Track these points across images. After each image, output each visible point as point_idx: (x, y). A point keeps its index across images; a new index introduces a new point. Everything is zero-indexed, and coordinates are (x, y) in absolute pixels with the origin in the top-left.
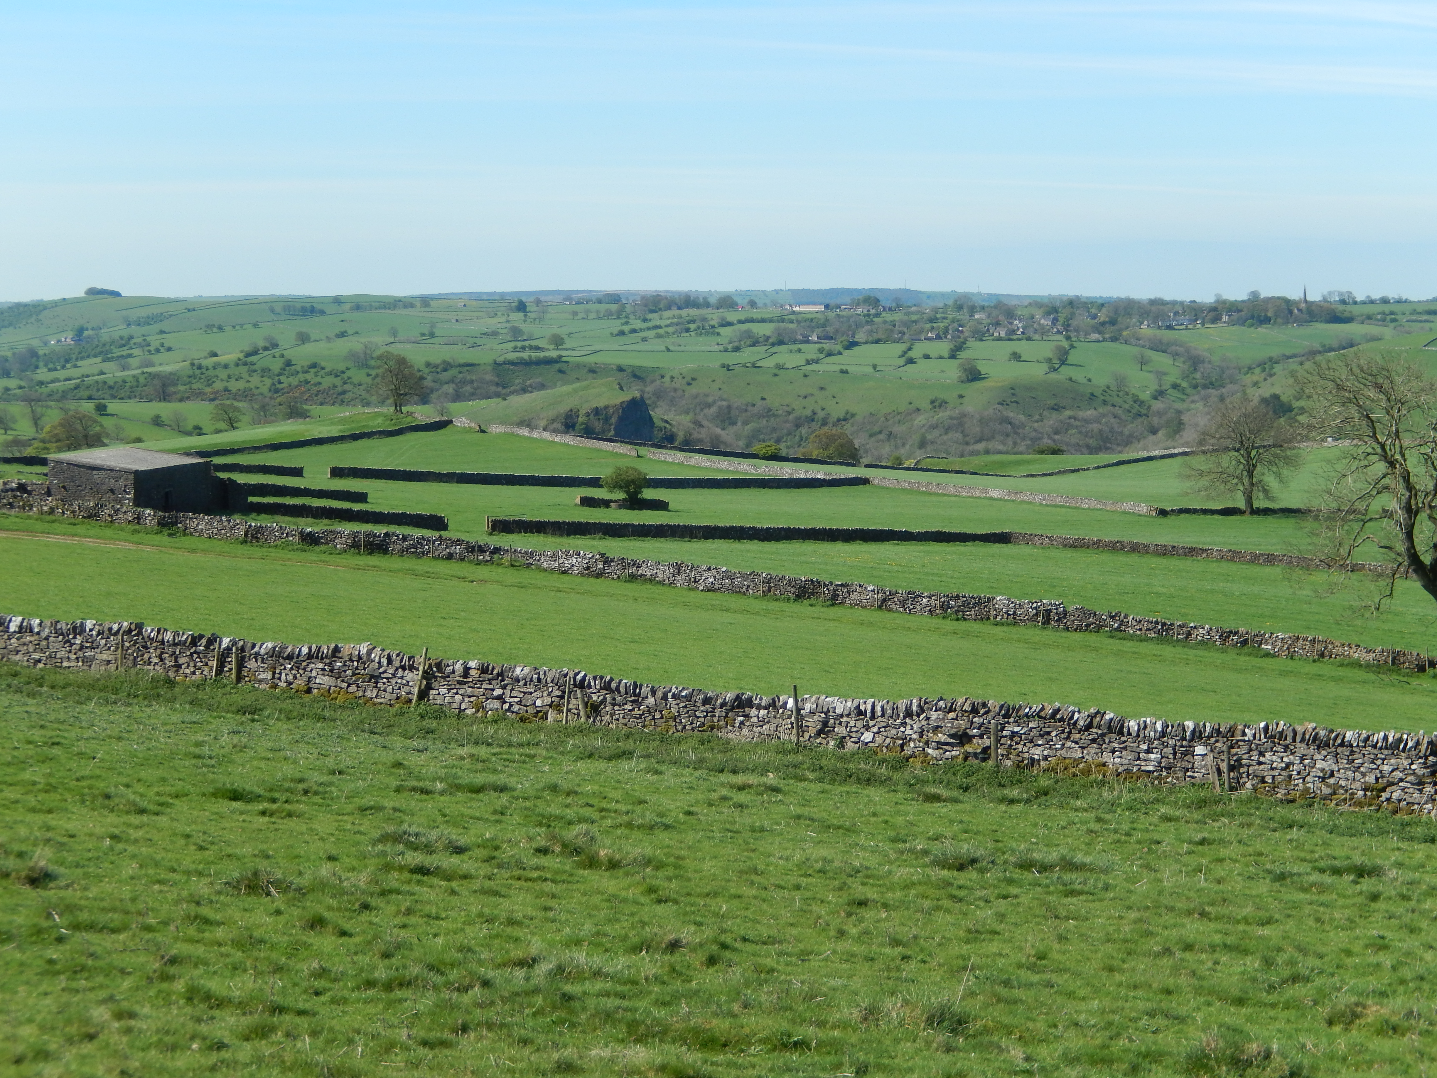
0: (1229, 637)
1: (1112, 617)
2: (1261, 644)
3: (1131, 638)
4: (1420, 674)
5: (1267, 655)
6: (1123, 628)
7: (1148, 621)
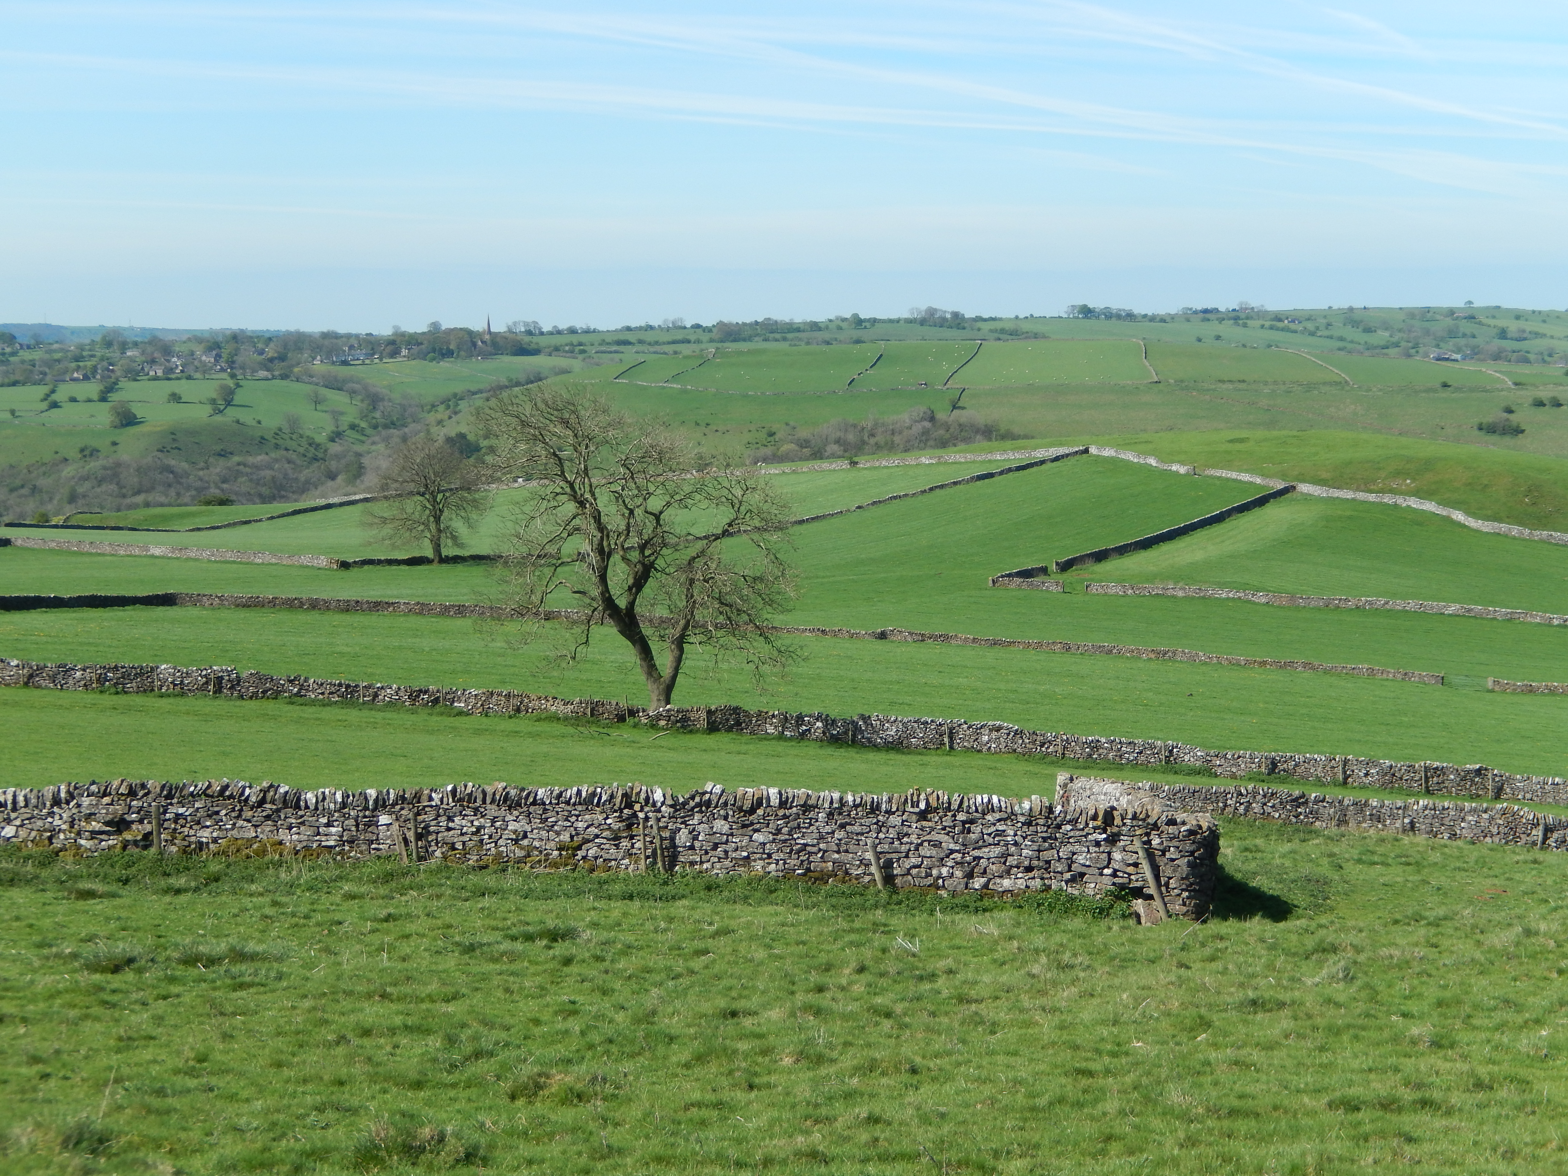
0: (418, 696)
1: (291, 681)
2: (453, 702)
3: (313, 703)
4: (621, 725)
5: (460, 713)
6: (303, 692)
7: (330, 684)
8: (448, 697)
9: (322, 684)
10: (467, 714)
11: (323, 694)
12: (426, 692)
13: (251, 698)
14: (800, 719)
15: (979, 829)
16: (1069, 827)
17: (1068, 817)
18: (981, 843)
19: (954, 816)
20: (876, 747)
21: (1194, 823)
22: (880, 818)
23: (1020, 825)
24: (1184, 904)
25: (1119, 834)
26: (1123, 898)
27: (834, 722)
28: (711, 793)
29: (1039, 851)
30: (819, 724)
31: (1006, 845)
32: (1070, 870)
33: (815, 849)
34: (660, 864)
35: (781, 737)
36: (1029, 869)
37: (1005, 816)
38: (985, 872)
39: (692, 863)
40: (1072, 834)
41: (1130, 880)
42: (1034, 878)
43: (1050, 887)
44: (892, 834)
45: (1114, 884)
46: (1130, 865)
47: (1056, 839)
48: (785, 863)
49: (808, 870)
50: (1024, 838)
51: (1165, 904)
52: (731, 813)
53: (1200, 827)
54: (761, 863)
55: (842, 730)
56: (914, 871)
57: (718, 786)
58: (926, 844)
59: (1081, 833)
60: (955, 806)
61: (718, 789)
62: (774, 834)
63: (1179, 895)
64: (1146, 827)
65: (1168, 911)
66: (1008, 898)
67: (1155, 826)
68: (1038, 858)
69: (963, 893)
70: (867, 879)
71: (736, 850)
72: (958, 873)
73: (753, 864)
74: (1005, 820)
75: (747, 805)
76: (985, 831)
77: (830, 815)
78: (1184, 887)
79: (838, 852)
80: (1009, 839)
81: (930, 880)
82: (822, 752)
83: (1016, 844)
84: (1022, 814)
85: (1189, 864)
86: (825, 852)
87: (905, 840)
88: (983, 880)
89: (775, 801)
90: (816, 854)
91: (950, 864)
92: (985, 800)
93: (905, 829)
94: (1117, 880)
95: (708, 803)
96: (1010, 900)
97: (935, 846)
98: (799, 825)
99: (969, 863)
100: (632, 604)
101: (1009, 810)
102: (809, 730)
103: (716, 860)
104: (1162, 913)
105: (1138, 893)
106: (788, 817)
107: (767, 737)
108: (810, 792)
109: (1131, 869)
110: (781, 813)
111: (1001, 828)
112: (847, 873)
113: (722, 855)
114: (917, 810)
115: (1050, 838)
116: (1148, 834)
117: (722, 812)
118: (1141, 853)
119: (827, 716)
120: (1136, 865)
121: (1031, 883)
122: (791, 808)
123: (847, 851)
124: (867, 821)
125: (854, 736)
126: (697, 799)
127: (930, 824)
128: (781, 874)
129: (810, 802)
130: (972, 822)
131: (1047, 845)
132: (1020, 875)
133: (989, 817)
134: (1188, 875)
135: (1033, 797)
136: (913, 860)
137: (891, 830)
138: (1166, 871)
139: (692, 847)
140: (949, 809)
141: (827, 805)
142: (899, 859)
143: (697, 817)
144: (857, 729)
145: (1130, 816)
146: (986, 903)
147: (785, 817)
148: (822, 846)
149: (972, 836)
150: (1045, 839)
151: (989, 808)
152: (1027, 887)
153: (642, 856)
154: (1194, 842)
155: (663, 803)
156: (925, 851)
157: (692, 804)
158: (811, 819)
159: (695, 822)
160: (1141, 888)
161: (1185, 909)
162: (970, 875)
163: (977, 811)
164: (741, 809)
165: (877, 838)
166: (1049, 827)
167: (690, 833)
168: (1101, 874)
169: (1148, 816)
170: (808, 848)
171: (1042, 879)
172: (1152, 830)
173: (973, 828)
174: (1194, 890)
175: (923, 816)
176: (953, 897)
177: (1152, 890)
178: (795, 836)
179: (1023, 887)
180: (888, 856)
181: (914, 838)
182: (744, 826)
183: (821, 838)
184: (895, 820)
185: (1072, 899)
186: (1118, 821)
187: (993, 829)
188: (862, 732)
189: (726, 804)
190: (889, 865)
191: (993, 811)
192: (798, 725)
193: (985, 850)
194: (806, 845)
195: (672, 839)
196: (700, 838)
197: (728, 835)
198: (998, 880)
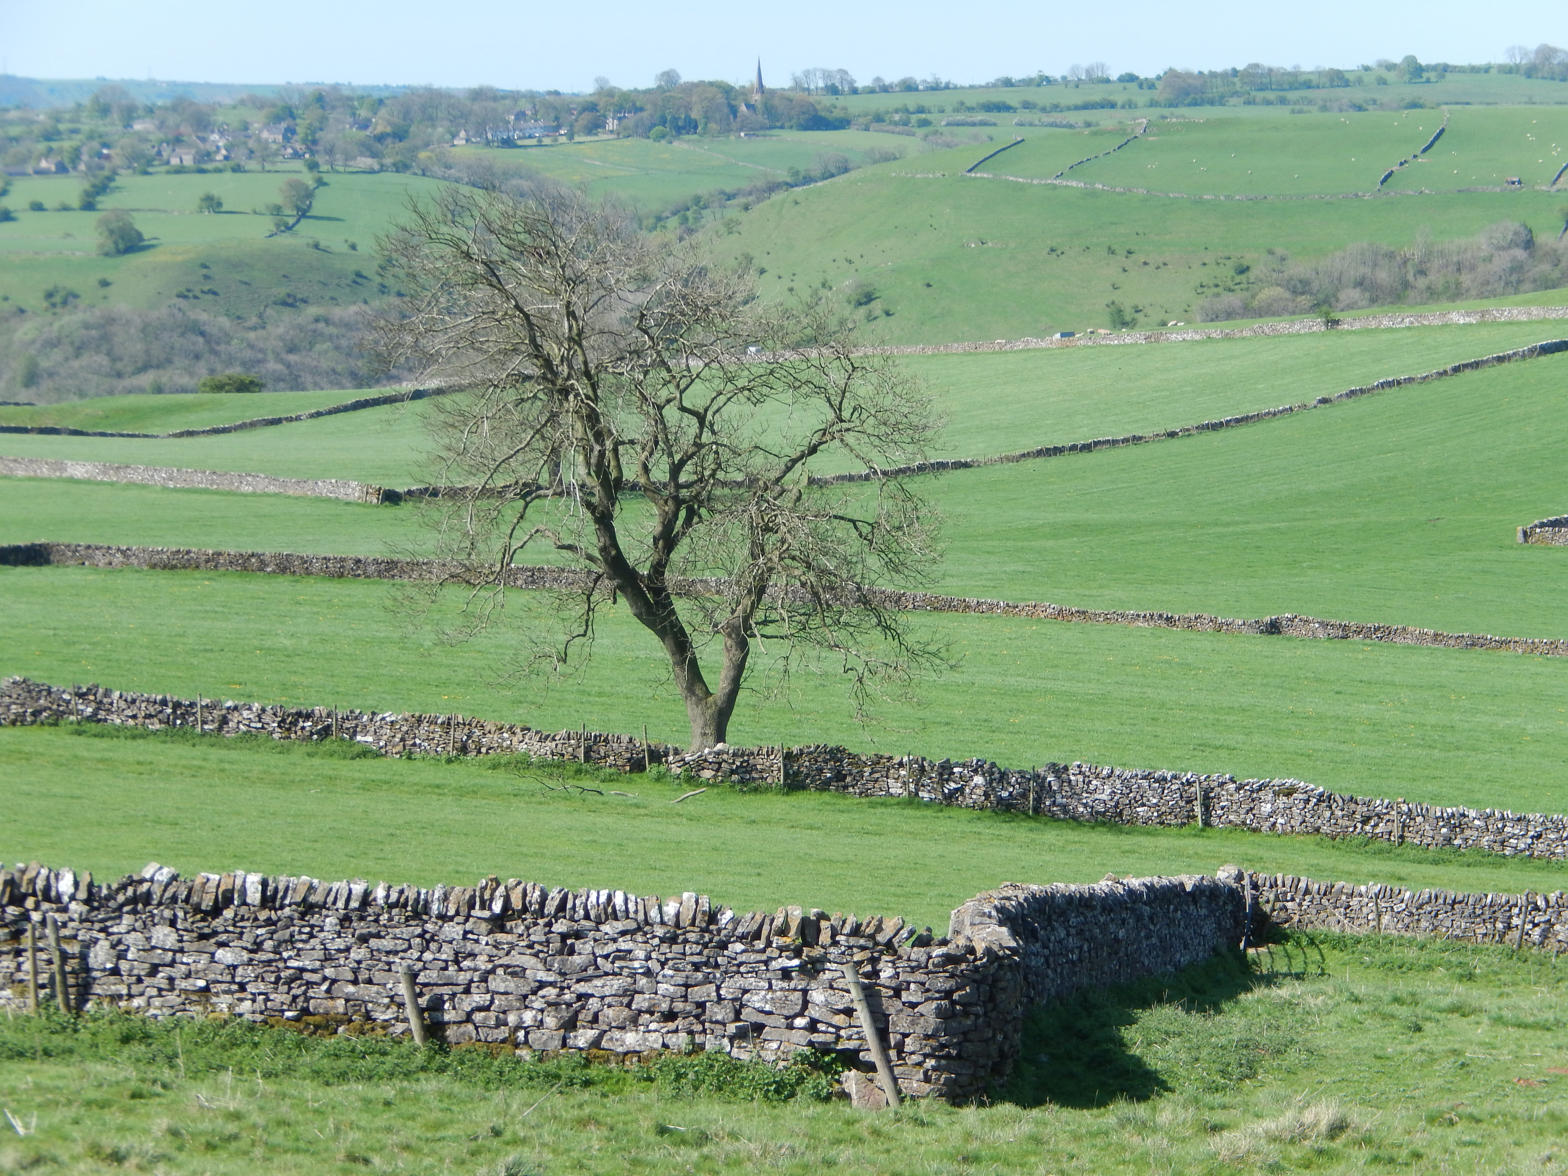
0: (294, 723)
1: (81, 696)
2: (355, 733)
3: (117, 732)
4: (635, 776)
5: (365, 753)
6: (102, 715)
7: (148, 701)
8: (347, 725)
9: (134, 701)
10: (377, 755)
11: (134, 717)
12: (308, 716)
13: (14, 723)
14: (946, 769)
15: (588, 948)
16: (739, 947)
17: (740, 930)
18: (591, 971)
19: (549, 924)
20: (1076, 820)
22: (429, 927)
23: (656, 941)
24: (927, 1079)
25: (823, 959)
26: (827, 1069)
27: (1003, 776)
28: (152, 880)
29: (687, 986)
30: (979, 780)
31: (633, 975)
32: (737, 1019)
33: (316, 977)
34: (60, 999)
35: (913, 801)
36: (670, 1016)
37: (633, 925)
38: (595, 1019)
39: (115, 998)
40: (743, 958)
41: (838, 1037)
42: (676, 1031)
43: (702, 1047)
44: (447, 953)
45: (811, 1044)
46: (837, 1012)
47: (717, 966)
48: (268, 999)
49: (305, 1011)
50: (663, 964)
51: (895, 1080)
52: (181, 914)
53: (971, 950)
54: (228, 998)
55: (1018, 790)
56: (478, 1017)
57: (165, 870)
58: (500, 971)
59: (759, 957)
60: (551, 907)
61: (163, 876)
62: (251, 951)
63: (920, 1064)
64: (873, 949)
65: (899, 1092)
66: (632, 1064)
67: (889, 947)
68: (685, 997)
69: (557, 1055)
70: (400, 1027)
71: (188, 976)
72: (551, 1021)
73: (214, 999)
74: (633, 932)
75: (207, 903)
76: (598, 952)
77: (345, 920)
78: (927, 1050)
79: (355, 982)
80: (636, 964)
81: (504, 1032)
82: (979, 827)
83: (648, 973)
84: (663, 923)
85: (942, 1012)
86: (334, 981)
87: (466, 964)
88: (592, 1034)
89: (254, 896)
90: (319, 984)
91: (538, 1004)
92: (603, 899)
93: (469, 946)
95: (147, 898)
96: (635, 1068)
97: (514, 974)
98: (292, 936)
99: (569, 1005)
100: (659, 568)
101: (641, 917)
102: (961, 790)
103: (154, 992)
104: (889, 1095)
105: (851, 1059)
106: (274, 923)
107: (889, 801)
108: (316, 882)
109: (840, 1020)
110: (263, 915)
111: (625, 946)
112: (368, 1017)
113: (164, 984)
114: (486, 914)
115: (706, 964)
116: (874, 961)
117: (167, 913)
118: (855, 993)
119: (993, 765)
121: (671, 1039)
122: (282, 907)
123: (370, 981)
124: (405, 932)
125: (1039, 800)
126: (130, 891)
127: (509, 938)
128: (259, 1018)
129: (313, 899)
130: (578, 935)
131: (700, 975)
132: (653, 1026)
133: (605, 928)
134: (937, 1031)
135: (686, 895)
136: (476, 998)
137: (445, 947)
138: (899, 1023)
139: (115, 971)
140: (540, 913)
141: (340, 904)
142: (454, 995)
143: (127, 920)
144: (1043, 789)
145: (847, 929)
146: (594, 1071)
147: (269, 922)
148: (329, 972)
149: (576, 959)
150: (697, 967)
151: (607, 912)
152: (665, 1046)
153: (31, 985)
154: (952, 976)
155: (73, 898)
156: (497, 983)
157: (121, 898)
158: (312, 927)
159: (122, 928)
160: (857, 1051)
162: (570, 1025)
163: (587, 917)
164: (197, 909)
165: (419, 959)
166: (706, 946)
167: (113, 947)
168: (790, 1027)
169: (878, 930)
170: (307, 976)
171: (691, 1033)
172: (883, 953)
173: (578, 945)
174: (948, 1057)
175: (498, 923)
176: (540, 1060)
177: (873, 1055)
178: (285, 955)
179: (658, 1046)
180: (437, 990)
181: (482, 963)
182: (203, 937)
183: (328, 958)
184: (453, 930)
185: (735, 1067)
186: (825, 937)
188: (1052, 794)
189: (174, 899)
190: (437, 1005)
191: (616, 918)
192: (942, 781)
193: (598, 982)
194: (302, 970)
195: (83, 957)
196: (130, 956)
197: (175, 952)
198: (617, 1034)
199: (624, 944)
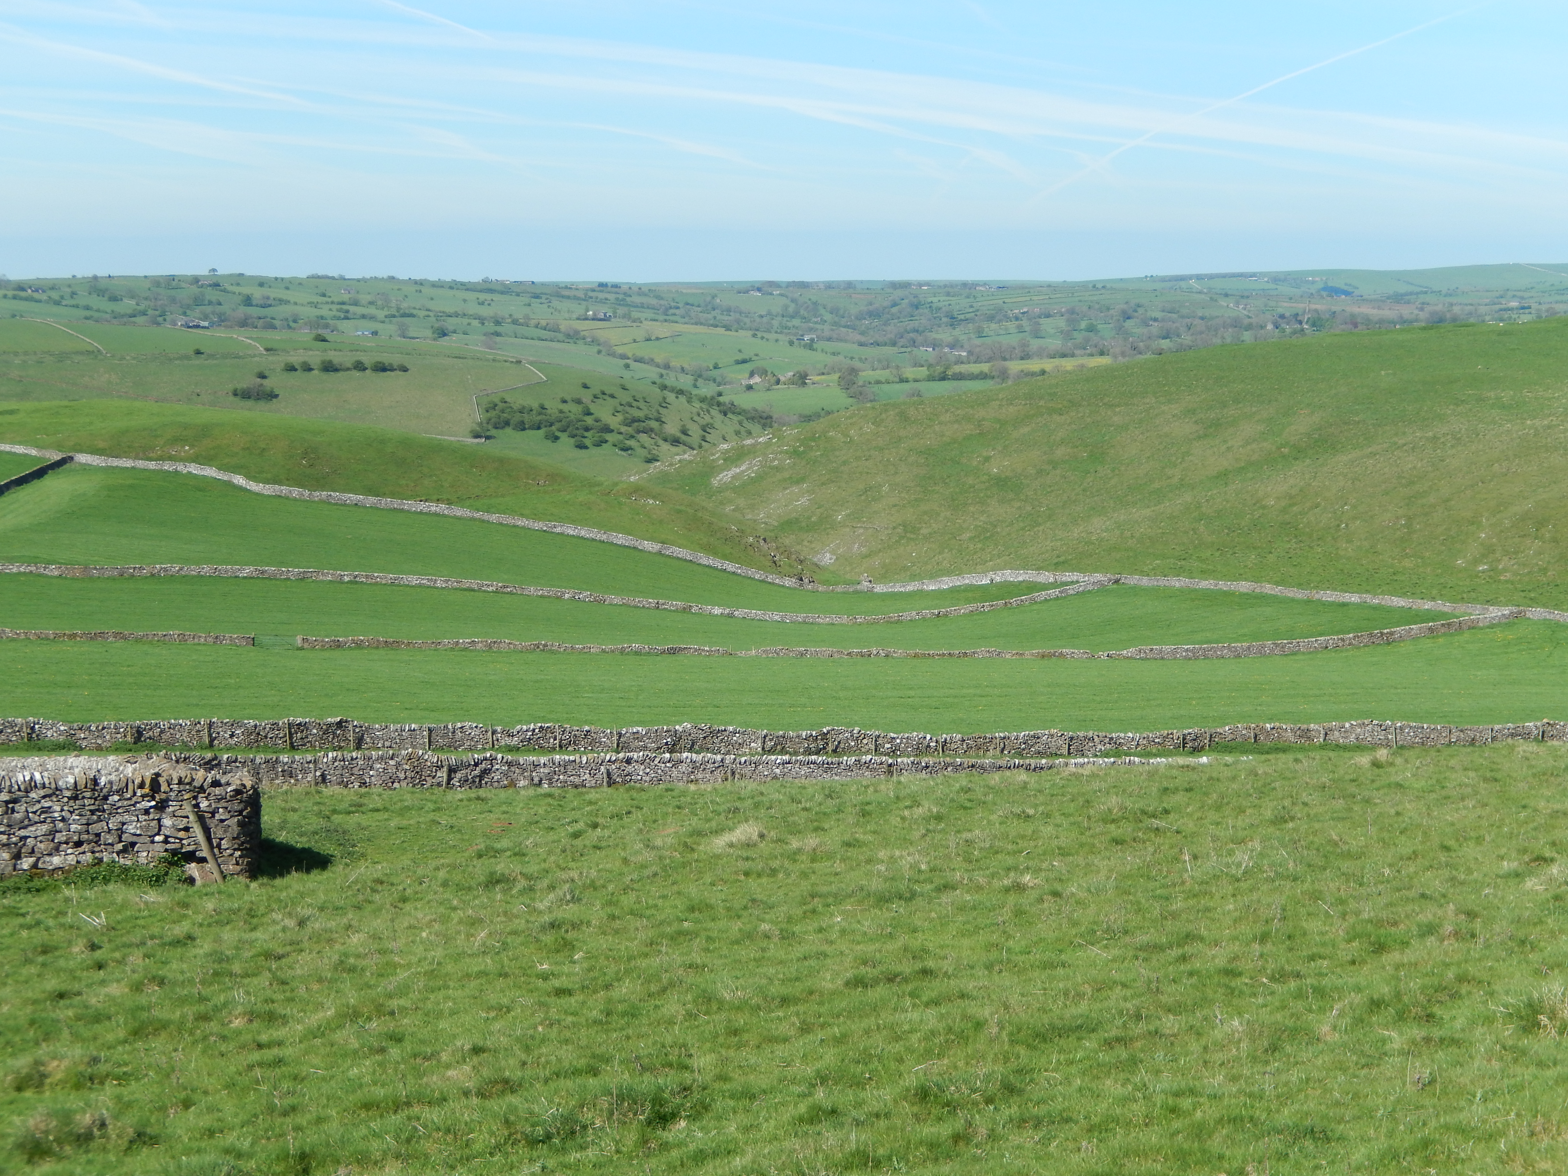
15: (23, 808)
16: (116, 798)
17: (115, 788)
18: (26, 822)
21: (239, 782)
23: (65, 799)
24: (237, 864)
25: (167, 800)
26: (176, 863)
29: (88, 824)
31: (53, 822)
32: (120, 841)
36: (78, 844)
37: (50, 792)
38: (33, 852)
40: (120, 804)
41: (182, 845)
42: (84, 853)
43: (101, 860)
45: (166, 850)
46: (180, 830)
47: (104, 811)
50: (71, 813)
51: (219, 866)
53: (244, 786)
59: (129, 802)
63: (231, 855)
64: (193, 791)
65: (222, 872)
66: (59, 875)
67: (202, 789)
68: (88, 832)
69: (12, 876)
72: (6, 856)
74: (49, 796)
76: (30, 810)
78: (236, 846)
80: (56, 815)
83: (63, 820)
84: (67, 789)
85: (240, 824)
88: (32, 860)
92: (28, 778)
94: (169, 846)
96: (61, 877)
99: (16, 844)
101: (53, 786)
104: (216, 875)
105: (191, 857)
109: (182, 834)
111: (46, 805)
115: (98, 810)
116: (195, 798)
118: (192, 817)
120: (186, 829)
121: (82, 858)
130: (15, 801)
131: (95, 817)
132: (70, 851)
133: (33, 795)
134: (238, 834)
138: (217, 832)
145: (175, 781)
146: (37, 883)
149: (17, 816)
150: (93, 812)
151: (31, 785)
152: (78, 862)
154: (241, 802)
160: (194, 852)
161: (238, 868)
162: (17, 856)
163: (19, 790)
166: (96, 799)
168: (153, 842)
169: (193, 780)
171: (93, 852)
172: (199, 793)
174: (246, 849)
177: (204, 853)
179: (74, 863)
185: (125, 870)
186: (164, 787)
187: (38, 806)
191: (38, 788)
193: (31, 828)
198: (47, 859)
199: (46, 804)
